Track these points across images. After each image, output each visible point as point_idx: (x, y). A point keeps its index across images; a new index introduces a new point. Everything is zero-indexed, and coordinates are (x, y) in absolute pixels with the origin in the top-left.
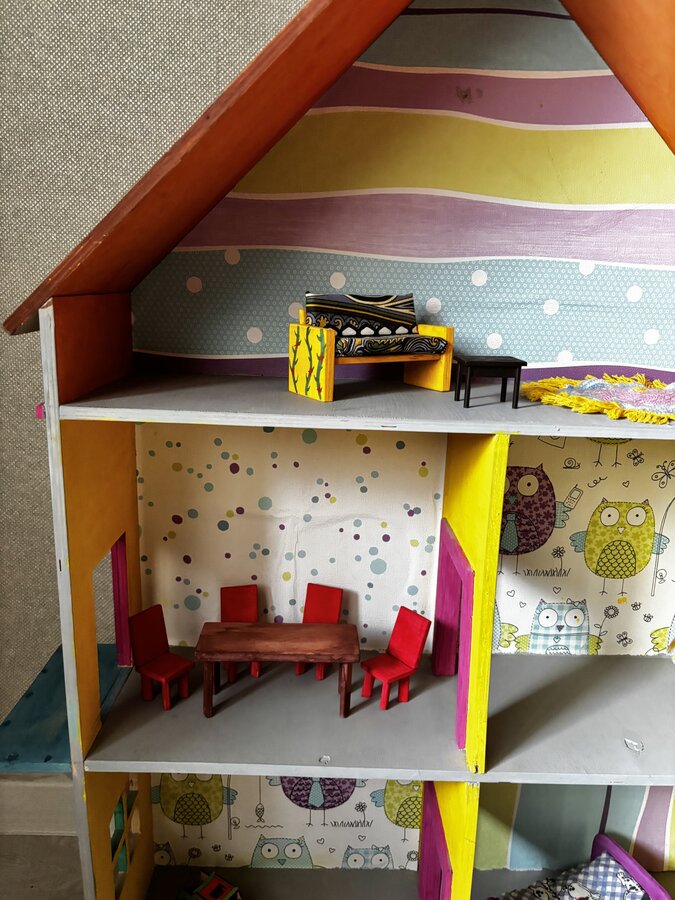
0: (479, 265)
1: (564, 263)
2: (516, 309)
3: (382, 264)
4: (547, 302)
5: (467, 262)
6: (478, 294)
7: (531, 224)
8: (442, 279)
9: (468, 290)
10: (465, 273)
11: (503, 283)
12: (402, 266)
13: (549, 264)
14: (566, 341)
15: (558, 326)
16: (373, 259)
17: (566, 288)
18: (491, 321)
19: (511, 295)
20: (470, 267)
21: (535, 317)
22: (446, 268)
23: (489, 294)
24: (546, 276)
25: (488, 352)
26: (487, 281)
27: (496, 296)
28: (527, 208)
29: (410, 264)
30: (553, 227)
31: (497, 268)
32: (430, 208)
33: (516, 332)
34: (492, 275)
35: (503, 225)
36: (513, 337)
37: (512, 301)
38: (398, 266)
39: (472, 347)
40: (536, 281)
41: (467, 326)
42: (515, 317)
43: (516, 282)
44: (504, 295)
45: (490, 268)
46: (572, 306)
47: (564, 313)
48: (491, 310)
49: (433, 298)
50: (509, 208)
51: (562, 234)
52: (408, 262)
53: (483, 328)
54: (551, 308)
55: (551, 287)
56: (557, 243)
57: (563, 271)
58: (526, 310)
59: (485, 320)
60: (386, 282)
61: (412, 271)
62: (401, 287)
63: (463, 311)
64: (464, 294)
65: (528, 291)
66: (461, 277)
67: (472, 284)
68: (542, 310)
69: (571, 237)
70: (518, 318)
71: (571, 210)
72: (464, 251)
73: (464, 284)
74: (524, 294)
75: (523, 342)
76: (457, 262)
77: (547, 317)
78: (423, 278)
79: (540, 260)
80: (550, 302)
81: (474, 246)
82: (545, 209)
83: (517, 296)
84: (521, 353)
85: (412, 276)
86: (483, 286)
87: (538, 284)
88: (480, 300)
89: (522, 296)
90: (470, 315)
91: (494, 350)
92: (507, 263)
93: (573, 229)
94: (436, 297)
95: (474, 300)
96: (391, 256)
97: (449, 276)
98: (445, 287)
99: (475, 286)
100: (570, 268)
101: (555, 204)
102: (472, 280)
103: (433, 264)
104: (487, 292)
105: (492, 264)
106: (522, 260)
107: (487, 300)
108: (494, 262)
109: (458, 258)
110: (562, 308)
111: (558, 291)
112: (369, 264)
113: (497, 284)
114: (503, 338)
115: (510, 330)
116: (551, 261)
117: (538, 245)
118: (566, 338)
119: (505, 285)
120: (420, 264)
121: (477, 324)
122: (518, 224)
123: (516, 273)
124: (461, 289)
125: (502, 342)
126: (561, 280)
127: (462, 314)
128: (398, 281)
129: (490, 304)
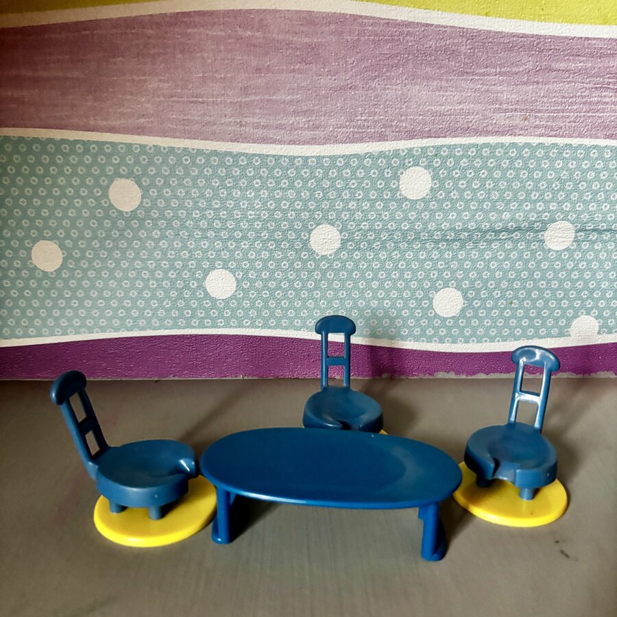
0: (414, 158)
1: (588, 149)
3: (215, 161)
4: (553, 225)
5: (389, 151)
6: (413, 215)
7: (521, 70)
8: (339, 186)
9: (392, 208)
10: (386, 174)
11: (464, 190)
12: (256, 164)
13: (557, 151)
14: (587, 298)
15: (573, 270)
16: (193, 149)
17: (590, 197)
18: (441, 265)
19: (479, 216)
20: (395, 162)
21: (527, 255)
22: (347, 165)
23: (437, 214)
24: (551, 175)
25: (437, 322)
26: (432, 189)
27: (450, 217)
28: (513, 35)
29: (273, 160)
30: (567, 75)
31: (450, 162)
32: (306, 40)
33: (491, 284)
34: (442, 176)
35: (463, 73)
36: (484, 294)
37: (483, 226)
38: (247, 164)
39: (405, 315)
40: (530, 185)
41: (394, 276)
42: (487, 258)
43: (489, 189)
44: (466, 215)
45: (437, 162)
46: (600, 232)
47: (585, 245)
48: (440, 245)
49: (324, 226)
50: (476, 36)
51: (586, 89)
52: (267, 156)
53: (425, 279)
54: (560, 237)
55: (561, 196)
56: (575, 107)
57: (585, 165)
58: (510, 242)
59: (428, 265)
60: (225, 195)
61: (277, 173)
62: (258, 204)
63: (384, 248)
64: (386, 215)
65: (514, 206)
66: (378, 183)
67: (400, 195)
68: (543, 241)
69: (604, 94)
70: (495, 258)
71: (606, 37)
72: (383, 129)
73: (385, 196)
74: (505, 213)
75: (504, 302)
76: (368, 153)
77: (552, 255)
78: (300, 185)
79: (539, 144)
80: (558, 227)
81: (403, 118)
82: (551, 37)
83: (493, 216)
84: (500, 322)
85: (278, 183)
86: (424, 198)
87: (534, 193)
88: (418, 226)
89: (503, 216)
90: (399, 256)
91: (447, 318)
92: (472, 152)
93: (609, 78)
94: (329, 224)
95: (405, 226)
96: (230, 143)
97: (354, 181)
98: (346, 202)
99: (406, 199)
100: (601, 157)
101: (573, 26)
102: (401, 187)
103: (319, 158)
104: (432, 210)
105: (442, 153)
106: (502, 145)
107: (432, 226)
108: (445, 148)
109: (370, 143)
110: (581, 236)
111: (574, 204)
112: (186, 160)
113: (452, 194)
114: (465, 297)
115: (479, 282)
116: (562, 145)
117: (536, 112)
118: (586, 292)
119: (468, 195)
120: (292, 158)
121: (414, 272)
122: (494, 70)
123: (491, 170)
124: (379, 205)
125: (464, 304)
126: (581, 181)
127: (383, 255)
128: (250, 194)
129: (439, 233)
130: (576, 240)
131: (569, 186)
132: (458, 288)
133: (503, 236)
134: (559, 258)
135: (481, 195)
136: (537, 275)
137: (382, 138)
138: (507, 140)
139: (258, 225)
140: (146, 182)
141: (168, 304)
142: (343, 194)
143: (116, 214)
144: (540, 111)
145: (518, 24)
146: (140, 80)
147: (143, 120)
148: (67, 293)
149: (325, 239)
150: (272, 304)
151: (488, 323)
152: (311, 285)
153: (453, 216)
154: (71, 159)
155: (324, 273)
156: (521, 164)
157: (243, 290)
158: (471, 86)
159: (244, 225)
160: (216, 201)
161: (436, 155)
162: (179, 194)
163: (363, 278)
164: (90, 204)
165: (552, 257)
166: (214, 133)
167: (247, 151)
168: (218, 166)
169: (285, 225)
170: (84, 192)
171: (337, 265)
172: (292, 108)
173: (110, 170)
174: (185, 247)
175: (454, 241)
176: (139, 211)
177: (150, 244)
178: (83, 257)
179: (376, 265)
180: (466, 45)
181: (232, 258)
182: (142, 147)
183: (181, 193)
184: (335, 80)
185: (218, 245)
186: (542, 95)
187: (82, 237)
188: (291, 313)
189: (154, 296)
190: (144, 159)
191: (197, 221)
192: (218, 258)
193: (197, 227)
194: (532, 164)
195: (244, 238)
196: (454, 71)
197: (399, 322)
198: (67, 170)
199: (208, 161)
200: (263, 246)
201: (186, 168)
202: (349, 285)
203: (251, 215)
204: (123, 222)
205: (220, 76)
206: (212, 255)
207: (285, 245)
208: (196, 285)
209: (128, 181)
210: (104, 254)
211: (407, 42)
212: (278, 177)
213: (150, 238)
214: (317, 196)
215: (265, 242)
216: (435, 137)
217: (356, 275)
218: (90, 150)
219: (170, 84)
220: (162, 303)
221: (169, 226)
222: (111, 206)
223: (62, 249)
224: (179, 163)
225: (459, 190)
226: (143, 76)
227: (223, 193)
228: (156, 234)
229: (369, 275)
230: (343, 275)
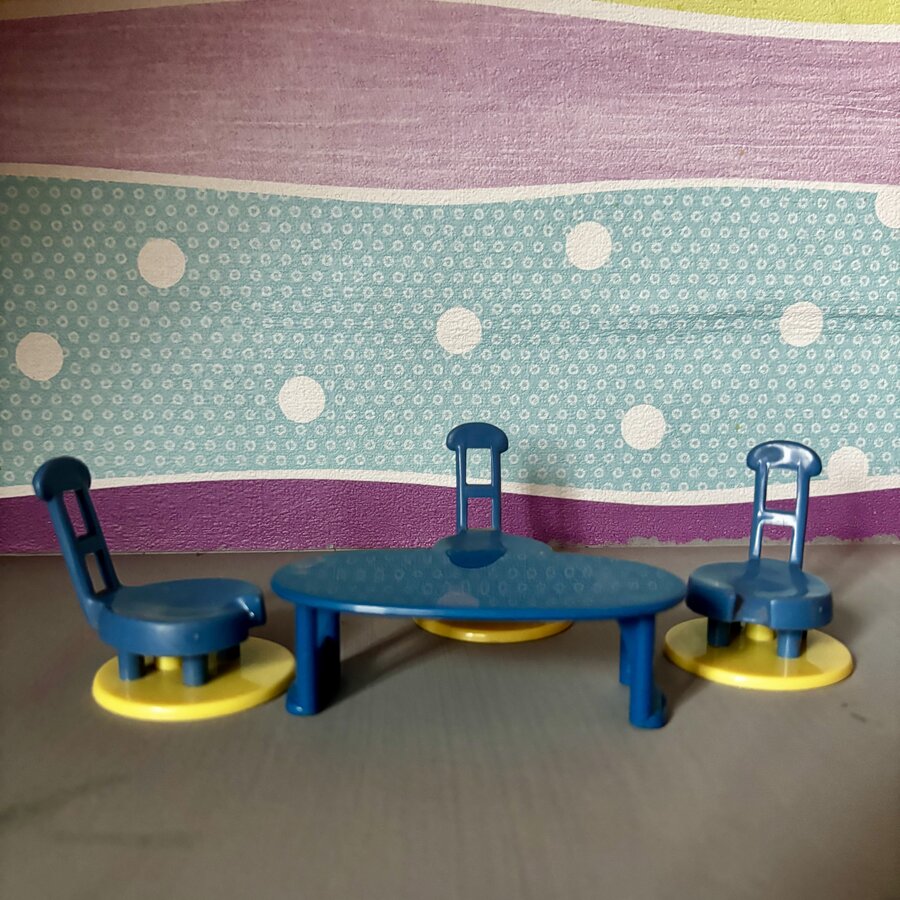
0: (585, 209)
1: (833, 197)
2: (700, 334)
3: (295, 211)
4: (790, 309)
5: (549, 199)
6: (586, 294)
7: (731, 84)
8: (478, 250)
9: (556, 283)
10: (545, 232)
11: (659, 257)
12: (357, 217)
13: (788, 200)
14: (849, 419)
15: (824, 377)
16: (265, 195)
17: (841, 267)
18: (631, 369)
19: (684, 294)
20: (559, 215)
21: (756, 354)
22: (489, 219)
23: (621, 292)
24: (783, 234)
25: (628, 459)
26: (612, 255)
27: (641, 296)
28: (717, 36)
29: (381, 210)
30: (796, 92)
31: (638, 216)
32: (427, 40)
33: (706, 399)
34: (626, 236)
35: (649, 89)
36: (696, 414)
37: (689, 309)
38: (344, 217)
39: (581, 447)
40: (753, 249)
41: (561, 387)
42: (698, 358)
43: (696, 255)
44: (664, 294)
45: (618, 215)
46: (859, 319)
47: (839, 339)
48: (628, 339)
49: (456, 309)
50: (665, 37)
51: (824, 112)
52: (373, 205)
53: (607, 391)
54: (802, 327)
55: (799, 265)
56: (810, 137)
57: (831, 219)
58: (730, 335)
59: (612, 369)
60: (310, 263)
61: (387, 230)
62: (358, 277)
63: (545, 343)
64: (547, 294)
65: (732, 279)
66: (535, 245)
67: (567, 263)
68: (777, 333)
69: (848, 119)
70: (708, 358)
71: (846, 40)
72: (540, 167)
73: (545, 265)
74: (721, 290)
75: (727, 426)
76: (519, 201)
77: (792, 354)
78: (421, 249)
79: (763, 189)
80: (798, 311)
81: (567, 151)
82: (770, 39)
83: (703, 295)
84: (723, 458)
85: (388, 245)
86: (602, 268)
87: (760, 260)
88: (595, 309)
89: (718, 295)
90: (568, 355)
91: (643, 452)
92: (669, 201)
93: (854, 96)
94: (464, 306)
95: (576, 310)
96: (318, 186)
97: (499, 243)
98: (489, 274)
99: (576, 270)
100: (851, 209)
101: (798, 25)
102: (567, 251)
103: (448, 208)
104: (614, 286)
105: (625, 202)
106: (711, 190)
107: (615, 310)
108: (629, 196)
109: (522, 187)
110: (832, 325)
111: (818, 276)
112: (254, 211)
113: (642, 262)
114: (668, 419)
115: (687, 395)
116: (794, 191)
117: (755, 144)
118: (847, 411)
119: (665, 263)
120: (409, 209)
121: (591, 379)
122: (692, 85)
123: (696, 227)
124: (537, 279)
125: (667, 429)
126: (826, 244)
127: (545, 354)
128: (348, 261)
129: (625, 320)
130: (825, 331)
131: (810, 250)
132: (657, 404)
133: (720, 324)
134: (802, 358)
135: (684, 263)
136: (774, 383)
137: (538, 179)
138: (717, 183)
139: (358, 308)
140: (193, 243)
141: (220, 431)
142: (484, 261)
143: (147, 292)
144: (760, 143)
145: (723, 22)
146: (190, 95)
147: (191, 153)
148: (67, 415)
149: (459, 330)
150: (380, 430)
151: (703, 458)
152: (438, 400)
153: (644, 294)
154: (83, 208)
155: (457, 381)
156: (739, 219)
157: (336, 408)
158: (662, 106)
159: (338, 308)
160: (296, 272)
161: (617, 205)
162: (241, 262)
163: (516, 390)
164: (108, 276)
165: (792, 358)
166: (295, 171)
167: (342, 198)
168: (300, 220)
169: (399, 309)
170: (100, 258)
171: (477, 369)
172: (408, 137)
173: (140, 226)
174: (248, 342)
175: (648, 332)
176: (181, 288)
177: (196, 337)
178: (95, 358)
179: (535, 369)
180: (653, 50)
181: (319, 359)
182: (190, 191)
183: (244, 259)
184: (470, 96)
185: (299, 338)
186: (762, 120)
187: (94, 327)
188: (409, 445)
189: (199, 419)
190: (191, 210)
191: (268, 301)
192: (298, 358)
193: (267, 312)
194: (754, 218)
195: (338, 328)
196: (637, 85)
197: (571, 458)
198: (78, 226)
199: (285, 214)
200: (365, 341)
201: (253, 223)
202: (496, 400)
203: (348, 293)
204: (158, 304)
205: (305, 90)
206: (289, 354)
207: (399, 338)
208: (264, 401)
209: (168, 242)
210: (125, 354)
211: (570, 45)
212: (388, 237)
213: (197, 328)
214: (445, 264)
215: (369, 334)
216: (614, 179)
217: (506, 384)
218: (112, 197)
219: (234, 101)
220: (212, 429)
221: (226, 311)
222: (141, 280)
223: (62, 346)
224: (244, 215)
225: (651, 255)
226: (195, 89)
227: (307, 261)
228: (206, 321)
229: (525, 385)
230: (486, 385)
